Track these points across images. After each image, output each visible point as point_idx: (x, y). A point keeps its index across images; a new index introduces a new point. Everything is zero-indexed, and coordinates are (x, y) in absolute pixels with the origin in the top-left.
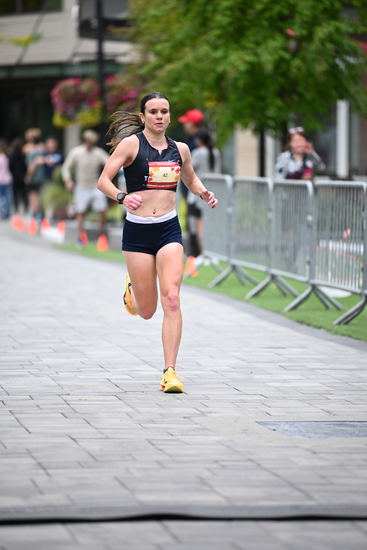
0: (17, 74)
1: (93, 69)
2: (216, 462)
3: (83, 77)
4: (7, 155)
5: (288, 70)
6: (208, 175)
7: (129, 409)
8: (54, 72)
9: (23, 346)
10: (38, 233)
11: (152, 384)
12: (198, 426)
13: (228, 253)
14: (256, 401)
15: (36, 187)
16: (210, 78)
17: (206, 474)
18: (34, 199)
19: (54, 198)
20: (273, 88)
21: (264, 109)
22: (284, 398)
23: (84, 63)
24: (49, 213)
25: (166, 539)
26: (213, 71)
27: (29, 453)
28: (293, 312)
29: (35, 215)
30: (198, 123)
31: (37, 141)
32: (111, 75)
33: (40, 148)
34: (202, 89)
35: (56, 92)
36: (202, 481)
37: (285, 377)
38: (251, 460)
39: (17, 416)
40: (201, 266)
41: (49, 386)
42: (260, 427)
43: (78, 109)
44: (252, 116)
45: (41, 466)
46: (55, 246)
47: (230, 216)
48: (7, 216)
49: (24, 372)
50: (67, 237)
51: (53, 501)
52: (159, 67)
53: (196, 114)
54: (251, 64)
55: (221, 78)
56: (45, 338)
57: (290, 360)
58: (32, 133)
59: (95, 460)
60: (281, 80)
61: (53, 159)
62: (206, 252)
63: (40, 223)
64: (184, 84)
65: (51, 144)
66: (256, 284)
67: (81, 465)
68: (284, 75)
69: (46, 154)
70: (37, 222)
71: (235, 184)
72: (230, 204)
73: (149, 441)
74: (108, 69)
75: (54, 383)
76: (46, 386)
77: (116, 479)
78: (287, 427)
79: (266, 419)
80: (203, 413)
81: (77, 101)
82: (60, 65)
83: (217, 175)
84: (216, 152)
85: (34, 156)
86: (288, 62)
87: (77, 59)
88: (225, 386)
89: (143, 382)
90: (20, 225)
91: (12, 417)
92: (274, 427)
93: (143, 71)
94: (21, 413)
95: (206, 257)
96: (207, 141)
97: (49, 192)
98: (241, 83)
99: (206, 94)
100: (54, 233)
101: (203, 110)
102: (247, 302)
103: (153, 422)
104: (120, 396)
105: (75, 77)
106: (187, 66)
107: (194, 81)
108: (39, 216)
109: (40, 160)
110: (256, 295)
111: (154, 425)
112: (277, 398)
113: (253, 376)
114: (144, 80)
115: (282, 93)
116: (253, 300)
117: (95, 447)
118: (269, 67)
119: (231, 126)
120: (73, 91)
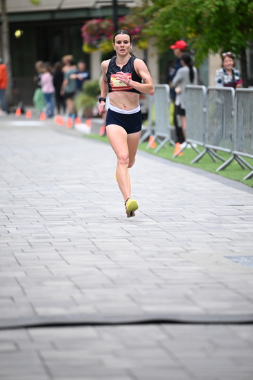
0: (58, 16)
1: (110, 12)
2: (197, 284)
3: (103, 18)
4: (51, 74)
5: (246, 11)
6: (189, 86)
7: (136, 248)
8: (83, 15)
9: (63, 205)
10: (73, 128)
11: (152, 231)
12: (184, 260)
13: (204, 140)
14: (224, 242)
15: (71, 95)
16: (191, 17)
17: (190, 293)
18: (69, 103)
19: (84, 102)
20: (235, 23)
21: (229, 39)
22: (243, 240)
23: (103, 8)
24: (80, 113)
25: (162, 337)
26: (194, 12)
27: (69, 278)
28: (249, 180)
29: (70, 115)
30: (183, 50)
31: (72, 63)
32: (122, 16)
33: (73, 68)
34: (185, 25)
35: (84, 29)
36: (187, 297)
37: (244, 225)
38: (220, 283)
39: (61, 253)
40: (185, 148)
41: (82, 232)
42: (227, 260)
43: (99, 40)
44: (220, 44)
45: (77, 287)
46: (85, 136)
47: (205, 113)
48: (51, 116)
49: (65, 223)
50: (92, 130)
51: (85, 310)
52: (156, 10)
53: (182, 43)
54: (219, 6)
55: (199, 17)
56: (78, 199)
57: (248, 214)
58: (67, 58)
59: (113, 283)
60: (241, 17)
61: (82, 76)
62: (188, 140)
63: (74, 120)
64: (172, 22)
65: (81, 65)
66: (224, 161)
67: (104, 286)
68: (242, 14)
69: (77, 73)
70: (72, 119)
71: (208, 91)
72: (205, 106)
73: (151, 270)
74: (120, 12)
75: (85, 230)
76: (80, 232)
77: (129, 296)
78: (246, 260)
79: (231, 254)
80: (187, 251)
81: (99, 35)
82: (87, 9)
83: (195, 86)
84: (195, 69)
85: (70, 74)
86: (246, 5)
87: (99, 5)
88: (202, 232)
89: (146, 229)
90: (61, 122)
91: (57, 254)
92: (236, 260)
93: (144, 13)
94: (62, 251)
95: (188, 143)
96: (188, 62)
97: (80, 98)
98: (212, 21)
99: (188, 29)
100: (84, 127)
101: (186, 40)
102: (217, 174)
103: (153, 257)
104: (130, 239)
105: (97, 18)
106: (175, 9)
107: (180, 20)
108: (73, 116)
109: (73, 76)
110: (223, 169)
111: (153, 259)
112: (238, 240)
113: (222, 225)
114: (145, 19)
115: (241, 27)
116: (221, 172)
117: (113, 274)
118: (232, 9)
119: (206, 51)
120: (96, 28)
